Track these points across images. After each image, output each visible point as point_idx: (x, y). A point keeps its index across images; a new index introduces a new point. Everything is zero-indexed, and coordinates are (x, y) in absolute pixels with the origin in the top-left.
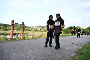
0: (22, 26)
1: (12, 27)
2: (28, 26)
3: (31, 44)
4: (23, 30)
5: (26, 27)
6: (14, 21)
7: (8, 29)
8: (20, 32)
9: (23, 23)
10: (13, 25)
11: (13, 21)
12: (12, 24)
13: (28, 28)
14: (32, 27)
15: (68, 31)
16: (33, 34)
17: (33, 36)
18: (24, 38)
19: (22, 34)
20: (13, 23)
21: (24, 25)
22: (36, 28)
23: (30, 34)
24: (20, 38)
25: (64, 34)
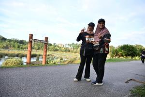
0: (45, 43)
1: (29, 45)
2: (55, 44)
3: (57, 74)
5: (51, 45)
7: (25, 48)
9: (47, 39)
10: (31, 42)
11: (31, 36)
14: (60, 46)
15: (120, 53)
16: (62, 56)
17: (62, 59)
18: (47, 62)
19: (44, 57)
20: (31, 39)
21: (47, 42)
22: (67, 47)
23: (58, 56)
24: (42, 61)
25: (113, 57)
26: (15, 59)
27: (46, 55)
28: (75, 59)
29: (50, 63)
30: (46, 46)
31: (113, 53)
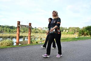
0: (29, 28)
1: (17, 30)
2: (35, 28)
4: (30, 33)
5: (33, 28)
9: (30, 24)
10: (19, 27)
11: (19, 23)
13: (36, 29)
14: (39, 29)
15: (86, 32)
16: (41, 37)
17: (41, 39)
18: (31, 42)
20: (19, 25)
21: (30, 27)
22: (44, 29)
23: (38, 37)
24: (27, 41)
25: (80, 36)
26: (8, 40)
27: (30, 37)
29: (33, 42)
30: (30, 30)
31: (80, 33)
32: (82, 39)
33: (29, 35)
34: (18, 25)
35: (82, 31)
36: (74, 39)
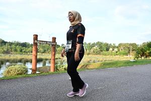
0: (52, 45)
1: (34, 49)
2: (63, 45)
4: (53, 53)
5: (59, 46)
6: (37, 36)
7: (29, 52)
8: (48, 56)
9: (54, 39)
10: (36, 44)
12: (34, 42)
15: (148, 51)
18: (56, 69)
19: (52, 61)
20: (36, 41)
21: (55, 44)
24: (50, 67)
25: (137, 58)
26: (18, 66)
27: (54, 60)
28: (89, 62)
29: (60, 69)
30: (54, 48)
31: (138, 53)
32: (142, 62)
33: (53, 58)
34: (34, 41)
35: (142, 50)
36: (128, 63)
